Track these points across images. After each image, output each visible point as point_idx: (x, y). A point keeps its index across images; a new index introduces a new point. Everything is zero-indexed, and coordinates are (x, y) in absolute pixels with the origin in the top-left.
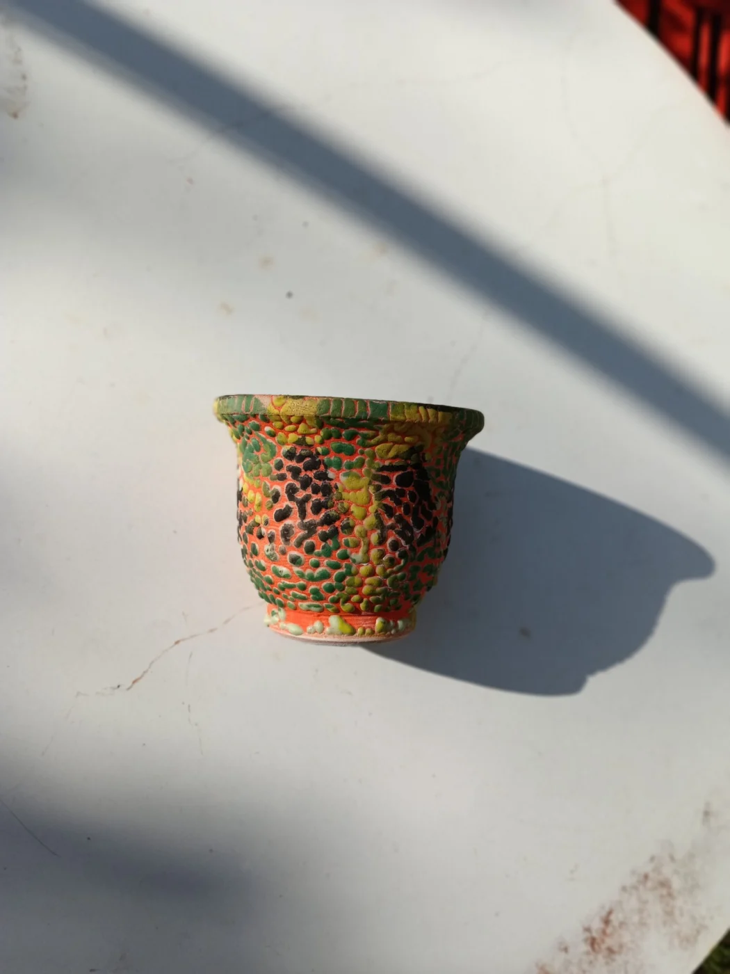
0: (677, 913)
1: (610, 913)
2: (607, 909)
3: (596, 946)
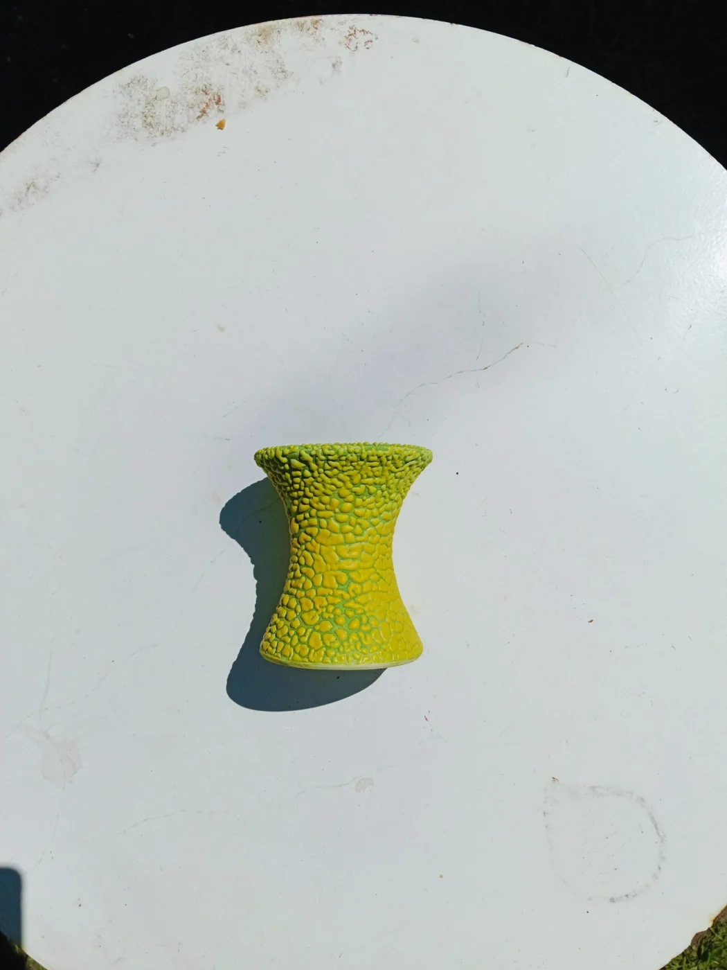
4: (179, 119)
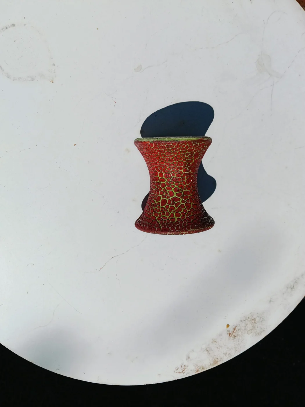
0: (256, 327)
1: (236, 327)
2: (235, 326)
3: (230, 335)
4: (243, 324)
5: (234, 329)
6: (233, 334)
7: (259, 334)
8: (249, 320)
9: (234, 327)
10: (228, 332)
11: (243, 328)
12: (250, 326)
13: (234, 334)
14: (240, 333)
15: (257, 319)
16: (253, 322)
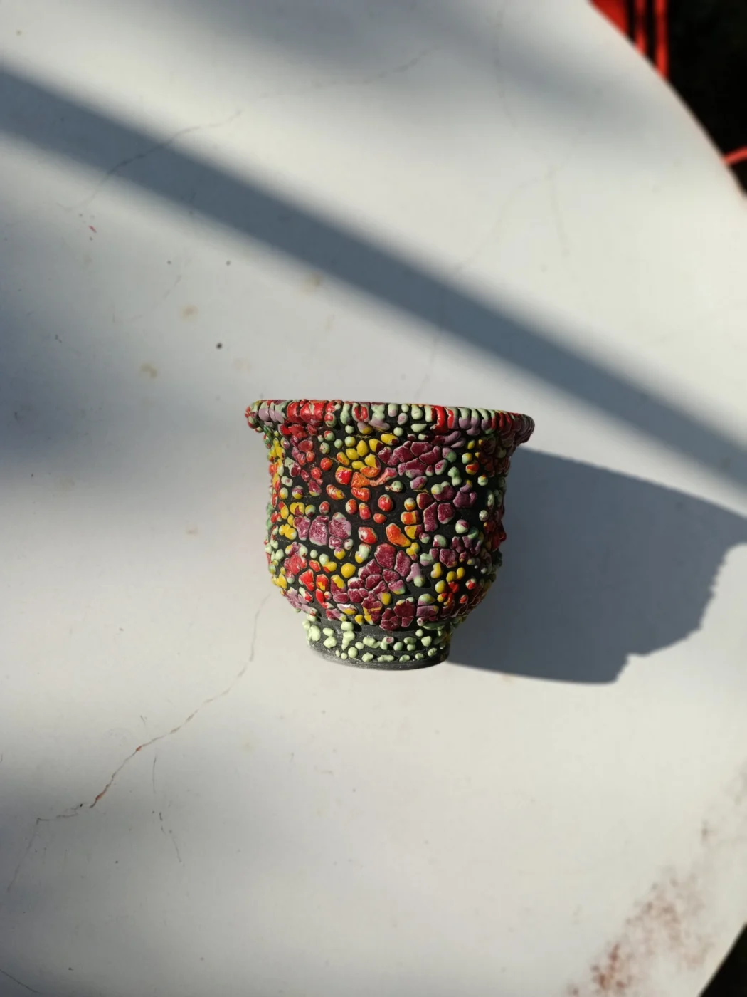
0: (683, 936)
2: (613, 945)
3: (605, 983)
4: (639, 934)
5: (614, 957)
6: (612, 977)
7: (696, 961)
8: (654, 913)
9: (610, 949)
10: (596, 974)
11: (642, 949)
12: (661, 935)
13: (618, 977)
14: (634, 969)
15: (680, 907)
16: (669, 917)
